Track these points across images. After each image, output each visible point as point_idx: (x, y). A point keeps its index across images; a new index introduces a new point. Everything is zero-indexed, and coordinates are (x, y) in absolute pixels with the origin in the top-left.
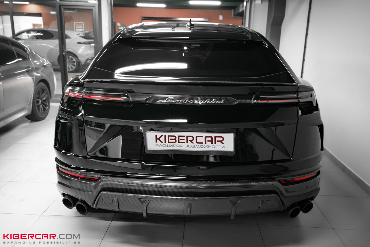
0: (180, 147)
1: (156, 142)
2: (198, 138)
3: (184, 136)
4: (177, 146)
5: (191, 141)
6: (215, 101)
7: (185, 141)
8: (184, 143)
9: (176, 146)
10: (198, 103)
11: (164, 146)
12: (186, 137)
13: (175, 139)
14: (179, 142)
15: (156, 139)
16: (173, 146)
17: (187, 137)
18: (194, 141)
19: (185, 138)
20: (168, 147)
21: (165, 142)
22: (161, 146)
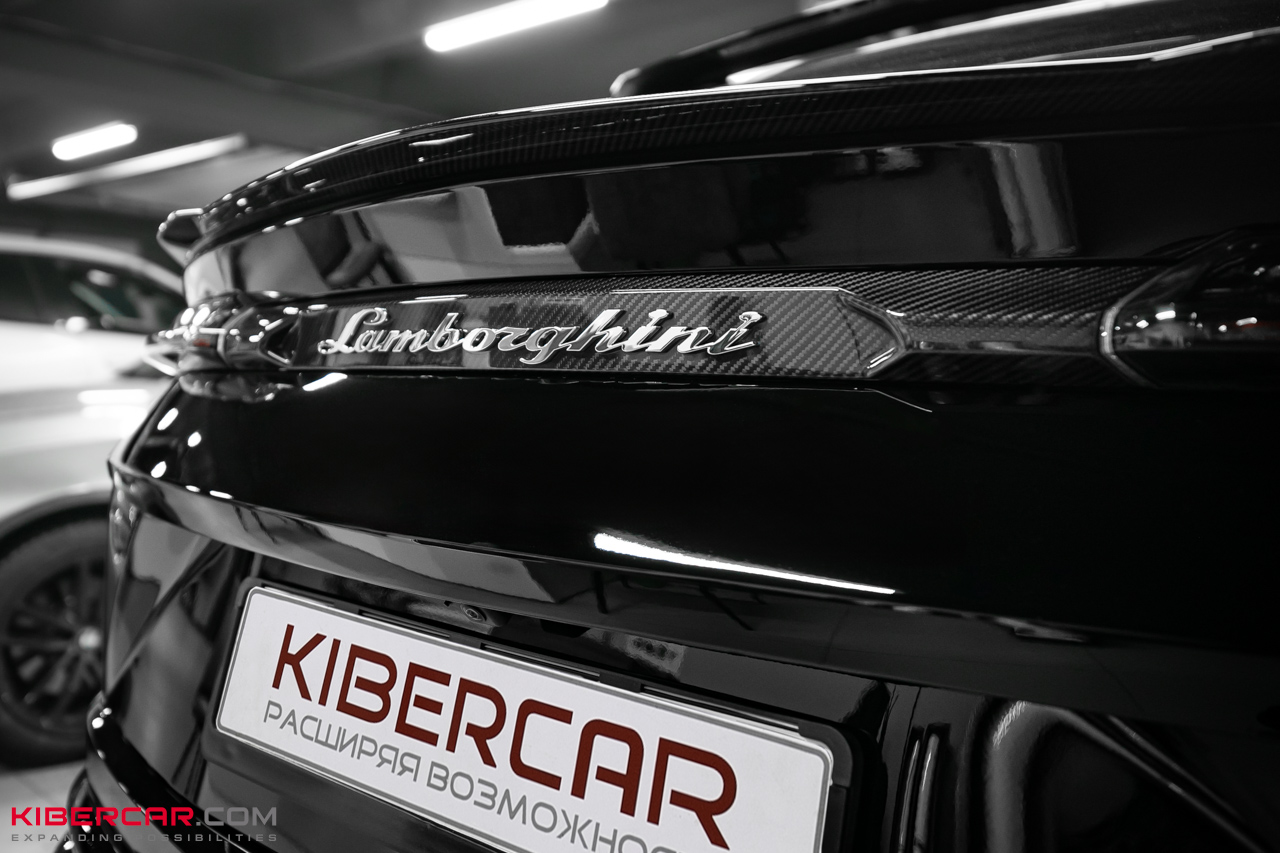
0: (398, 768)
1: (276, 684)
2: (533, 719)
3: (443, 678)
4: (384, 761)
5: (481, 735)
6: (662, 326)
7: (440, 724)
8: (431, 738)
9: (376, 759)
10: (523, 352)
11: (310, 728)
12: (455, 684)
13: (382, 690)
14: (403, 728)
15: (286, 658)
16: (361, 751)
17: (467, 687)
18: (500, 745)
19: (446, 695)
20: (325, 744)
21: (323, 701)
22: (293, 724)
